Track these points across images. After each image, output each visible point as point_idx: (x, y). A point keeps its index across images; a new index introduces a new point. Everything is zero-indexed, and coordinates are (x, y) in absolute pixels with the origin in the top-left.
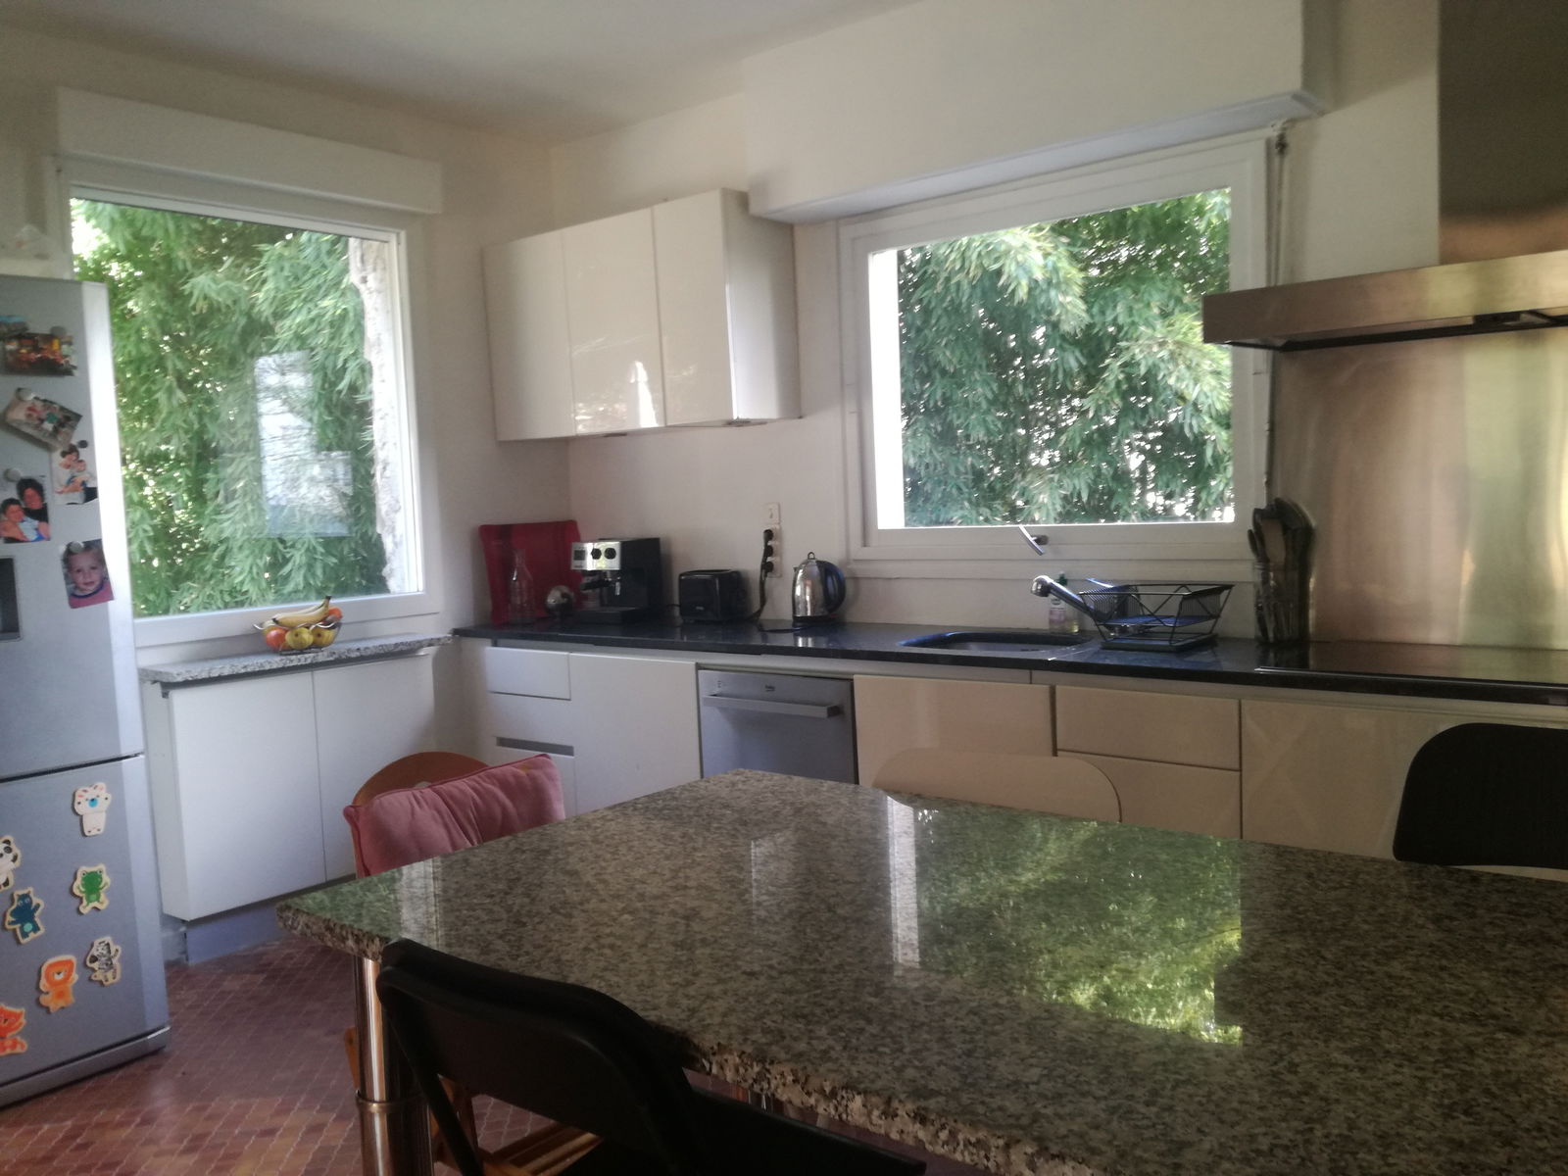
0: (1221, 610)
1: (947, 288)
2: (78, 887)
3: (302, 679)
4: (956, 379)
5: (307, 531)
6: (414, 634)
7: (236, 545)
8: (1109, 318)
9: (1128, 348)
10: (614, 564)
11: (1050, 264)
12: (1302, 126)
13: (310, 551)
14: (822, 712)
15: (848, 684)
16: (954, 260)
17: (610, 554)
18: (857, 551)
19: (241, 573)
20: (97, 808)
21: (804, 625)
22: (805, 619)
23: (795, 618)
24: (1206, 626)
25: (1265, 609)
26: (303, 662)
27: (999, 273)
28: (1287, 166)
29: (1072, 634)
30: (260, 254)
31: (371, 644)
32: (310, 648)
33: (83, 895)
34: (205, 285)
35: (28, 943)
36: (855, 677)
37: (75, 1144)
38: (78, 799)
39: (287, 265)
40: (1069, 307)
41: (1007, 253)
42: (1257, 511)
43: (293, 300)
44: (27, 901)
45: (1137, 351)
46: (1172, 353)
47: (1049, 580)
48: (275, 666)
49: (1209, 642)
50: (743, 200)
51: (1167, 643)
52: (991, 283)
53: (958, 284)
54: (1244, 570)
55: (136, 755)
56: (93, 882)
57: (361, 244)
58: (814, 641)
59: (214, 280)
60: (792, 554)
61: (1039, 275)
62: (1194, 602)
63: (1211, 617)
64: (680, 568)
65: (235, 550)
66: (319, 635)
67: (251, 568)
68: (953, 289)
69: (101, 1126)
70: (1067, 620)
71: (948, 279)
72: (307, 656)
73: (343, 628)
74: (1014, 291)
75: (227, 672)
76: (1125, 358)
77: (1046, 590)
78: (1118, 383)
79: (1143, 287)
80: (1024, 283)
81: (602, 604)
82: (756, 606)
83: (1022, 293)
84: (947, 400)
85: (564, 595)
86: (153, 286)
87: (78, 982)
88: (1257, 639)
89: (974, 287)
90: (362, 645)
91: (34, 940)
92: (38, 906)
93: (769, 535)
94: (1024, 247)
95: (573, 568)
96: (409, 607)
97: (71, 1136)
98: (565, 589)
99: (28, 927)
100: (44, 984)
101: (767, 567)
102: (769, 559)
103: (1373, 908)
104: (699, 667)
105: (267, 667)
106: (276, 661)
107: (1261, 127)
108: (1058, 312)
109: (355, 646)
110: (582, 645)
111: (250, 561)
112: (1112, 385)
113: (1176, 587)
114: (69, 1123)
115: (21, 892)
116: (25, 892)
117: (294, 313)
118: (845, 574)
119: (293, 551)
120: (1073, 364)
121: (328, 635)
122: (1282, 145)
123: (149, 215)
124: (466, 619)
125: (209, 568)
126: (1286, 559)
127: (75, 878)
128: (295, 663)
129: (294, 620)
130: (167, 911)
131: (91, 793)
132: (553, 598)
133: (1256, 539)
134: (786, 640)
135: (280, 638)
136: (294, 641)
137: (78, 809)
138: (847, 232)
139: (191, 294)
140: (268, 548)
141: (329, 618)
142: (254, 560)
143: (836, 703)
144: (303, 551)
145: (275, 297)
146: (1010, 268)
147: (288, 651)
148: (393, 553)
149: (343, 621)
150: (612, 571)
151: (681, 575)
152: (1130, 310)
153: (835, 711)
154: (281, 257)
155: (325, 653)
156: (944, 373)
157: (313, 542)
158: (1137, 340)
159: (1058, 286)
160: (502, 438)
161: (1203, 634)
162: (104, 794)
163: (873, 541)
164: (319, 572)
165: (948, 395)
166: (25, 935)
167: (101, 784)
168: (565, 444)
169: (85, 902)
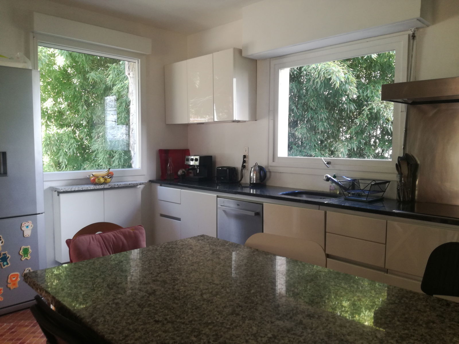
0: (386, 190)
1: (314, 83)
2: (21, 252)
3: (101, 193)
4: (315, 111)
5: (120, 148)
6: (136, 181)
7: (100, 151)
8: (365, 94)
9: (371, 104)
10: (197, 163)
11: (346, 77)
12: (421, 30)
13: (120, 154)
14: (253, 214)
15: (261, 205)
16: (316, 75)
17: (196, 160)
18: (271, 163)
19: (100, 160)
20: (28, 229)
21: (253, 186)
22: (253, 184)
23: (250, 183)
24: (381, 194)
25: (400, 190)
26: (100, 188)
27: (330, 79)
28: (415, 43)
29: (337, 194)
30: (108, 67)
31: (122, 183)
32: (103, 183)
33: (23, 255)
34: (92, 75)
35: (5, 268)
36: (264, 203)
37: (11, 331)
38: (22, 226)
39: (116, 71)
40: (352, 90)
41: (333, 73)
42: (399, 157)
43: (117, 81)
44: (5, 255)
45: (374, 105)
46: (385, 106)
47: (329, 176)
48: (91, 188)
49: (381, 200)
50: (240, 51)
51: (365, 199)
52: (327, 82)
53: (317, 82)
54: (393, 176)
55: (42, 213)
56: (26, 251)
57: (129, 63)
58: (256, 191)
59: (96, 74)
60: (251, 163)
61: (343, 80)
62: (377, 186)
63: (382, 191)
64: (218, 165)
65: (100, 153)
66: (106, 180)
67: (103, 158)
68: (315, 83)
69: (21, 326)
70: (335, 189)
71: (314, 81)
72: (102, 186)
73: (113, 178)
74: (335, 85)
75: (76, 189)
76: (370, 107)
77: (328, 179)
78: (367, 115)
79: (376, 85)
80: (338, 82)
81: (194, 175)
82: (240, 179)
83: (338, 85)
84: (312, 118)
85: (183, 172)
86: (80, 75)
87: (19, 281)
88: (397, 199)
89: (321, 83)
90: (119, 184)
91: (7, 267)
92: (8, 257)
93: (245, 157)
94: (339, 71)
95: (185, 164)
96: (136, 173)
97: (10, 329)
98: (184, 170)
99: (5, 263)
100: (9, 281)
101: (244, 167)
102: (244, 164)
103: (404, 314)
104: (218, 197)
105: (89, 189)
106: (92, 187)
107: (407, 30)
108: (348, 92)
109: (116, 184)
110: (184, 188)
111: (103, 156)
112: (365, 115)
113: (371, 181)
114: (12, 324)
115: (3, 253)
116: (5, 253)
117: (118, 84)
118: (267, 170)
119: (115, 154)
120: (353, 108)
121: (109, 180)
122: (414, 36)
123: (77, 55)
124: (153, 177)
125: (93, 158)
126: (408, 173)
127: (21, 250)
128: (98, 188)
129: (98, 175)
130: (56, 259)
131: (27, 224)
132: (180, 172)
133: (398, 167)
134: (247, 190)
135: (94, 180)
136: (98, 181)
137: (23, 229)
138: (273, 62)
139: (89, 78)
140: (108, 153)
141: (109, 175)
142: (104, 156)
143: (258, 211)
144: (118, 154)
145: (112, 80)
146: (334, 78)
147: (96, 184)
148: (134, 156)
149: (114, 176)
150: (197, 165)
151: (217, 168)
152: (372, 92)
153: (257, 214)
154: (114, 68)
155: (107, 185)
156: (312, 109)
157: (121, 152)
158: (374, 102)
159: (349, 84)
160: (167, 123)
161: (379, 197)
162: (31, 225)
163: (276, 160)
164: (122, 160)
165: (313, 116)
166: (4, 266)
167: (30, 222)
168: (187, 126)
169: (23, 257)
